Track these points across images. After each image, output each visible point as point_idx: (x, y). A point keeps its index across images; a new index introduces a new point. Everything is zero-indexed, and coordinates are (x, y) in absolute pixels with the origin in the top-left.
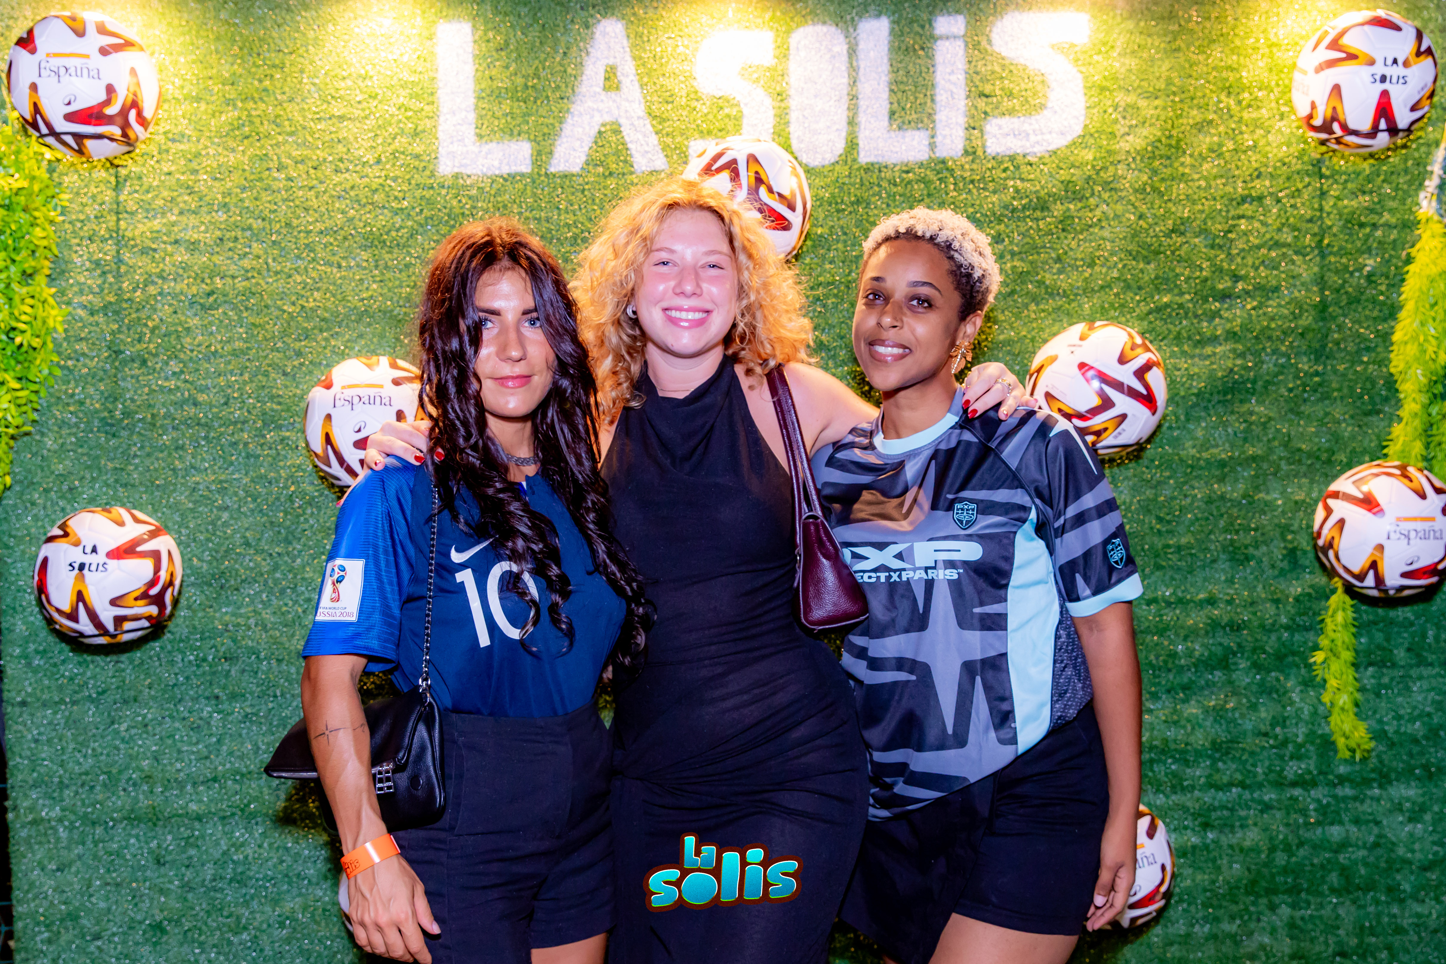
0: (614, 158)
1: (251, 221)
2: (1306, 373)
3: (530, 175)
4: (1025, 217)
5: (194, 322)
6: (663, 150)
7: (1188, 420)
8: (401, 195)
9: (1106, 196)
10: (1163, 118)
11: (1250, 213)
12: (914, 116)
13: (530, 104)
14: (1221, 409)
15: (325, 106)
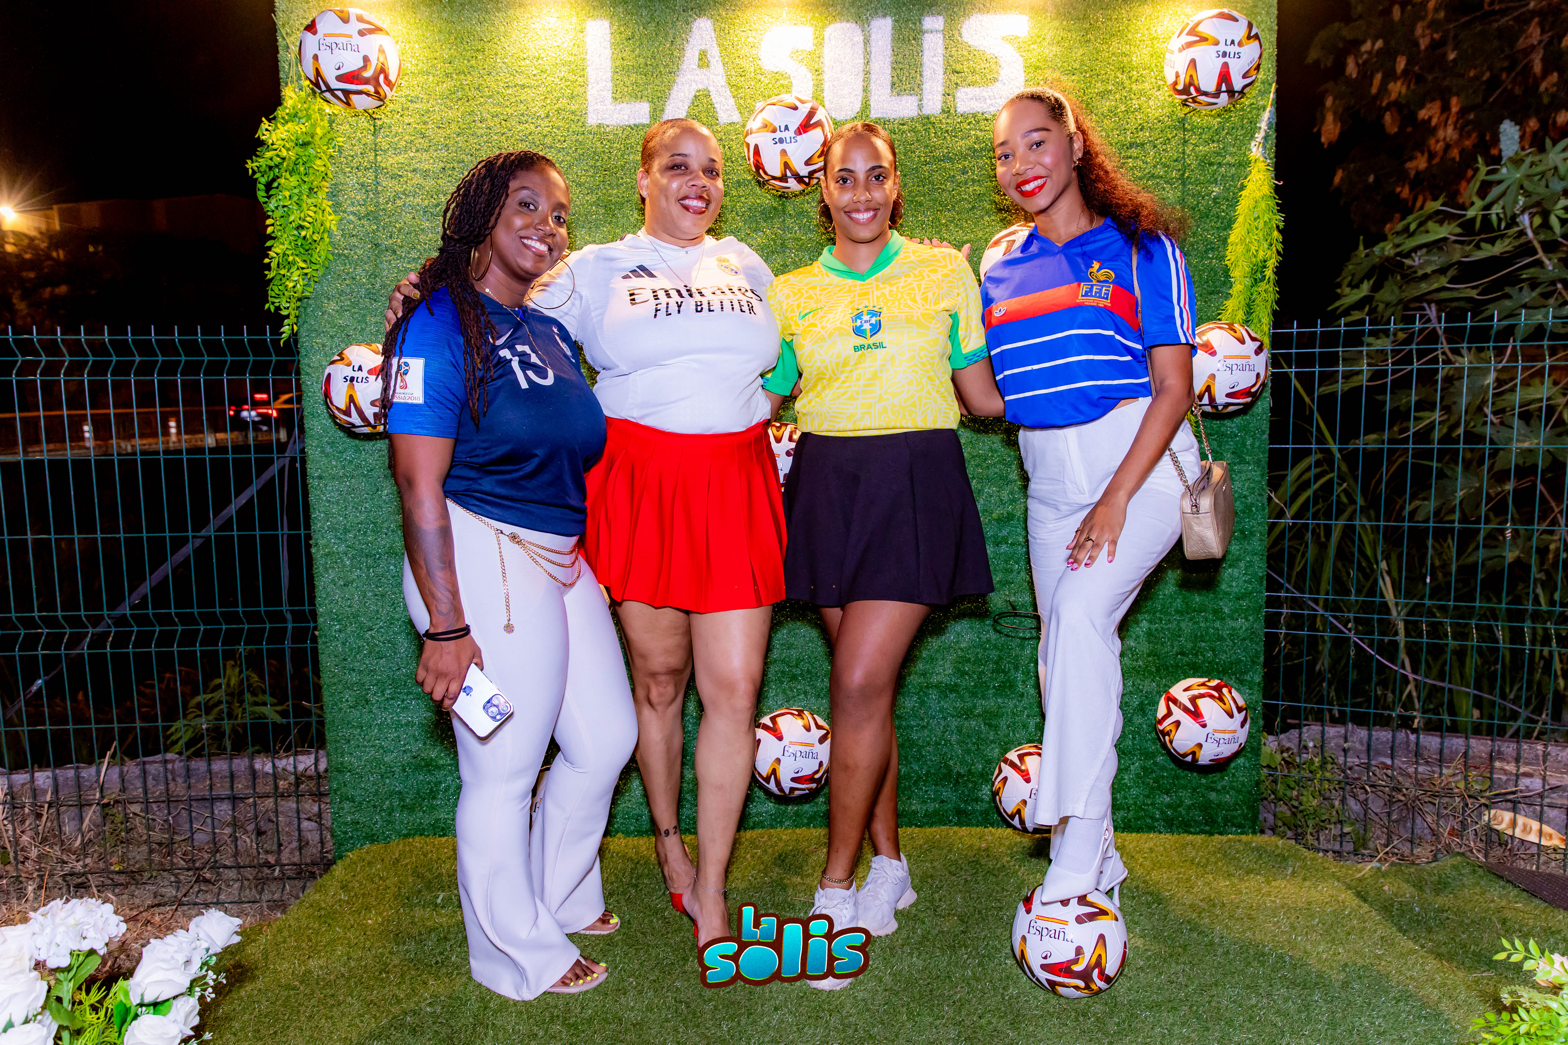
0: (705, 113)
6: (738, 109)
8: (562, 139)
11: (1135, 155)
12: (909, 86)
13: (649, 77)
15: (512, 78)
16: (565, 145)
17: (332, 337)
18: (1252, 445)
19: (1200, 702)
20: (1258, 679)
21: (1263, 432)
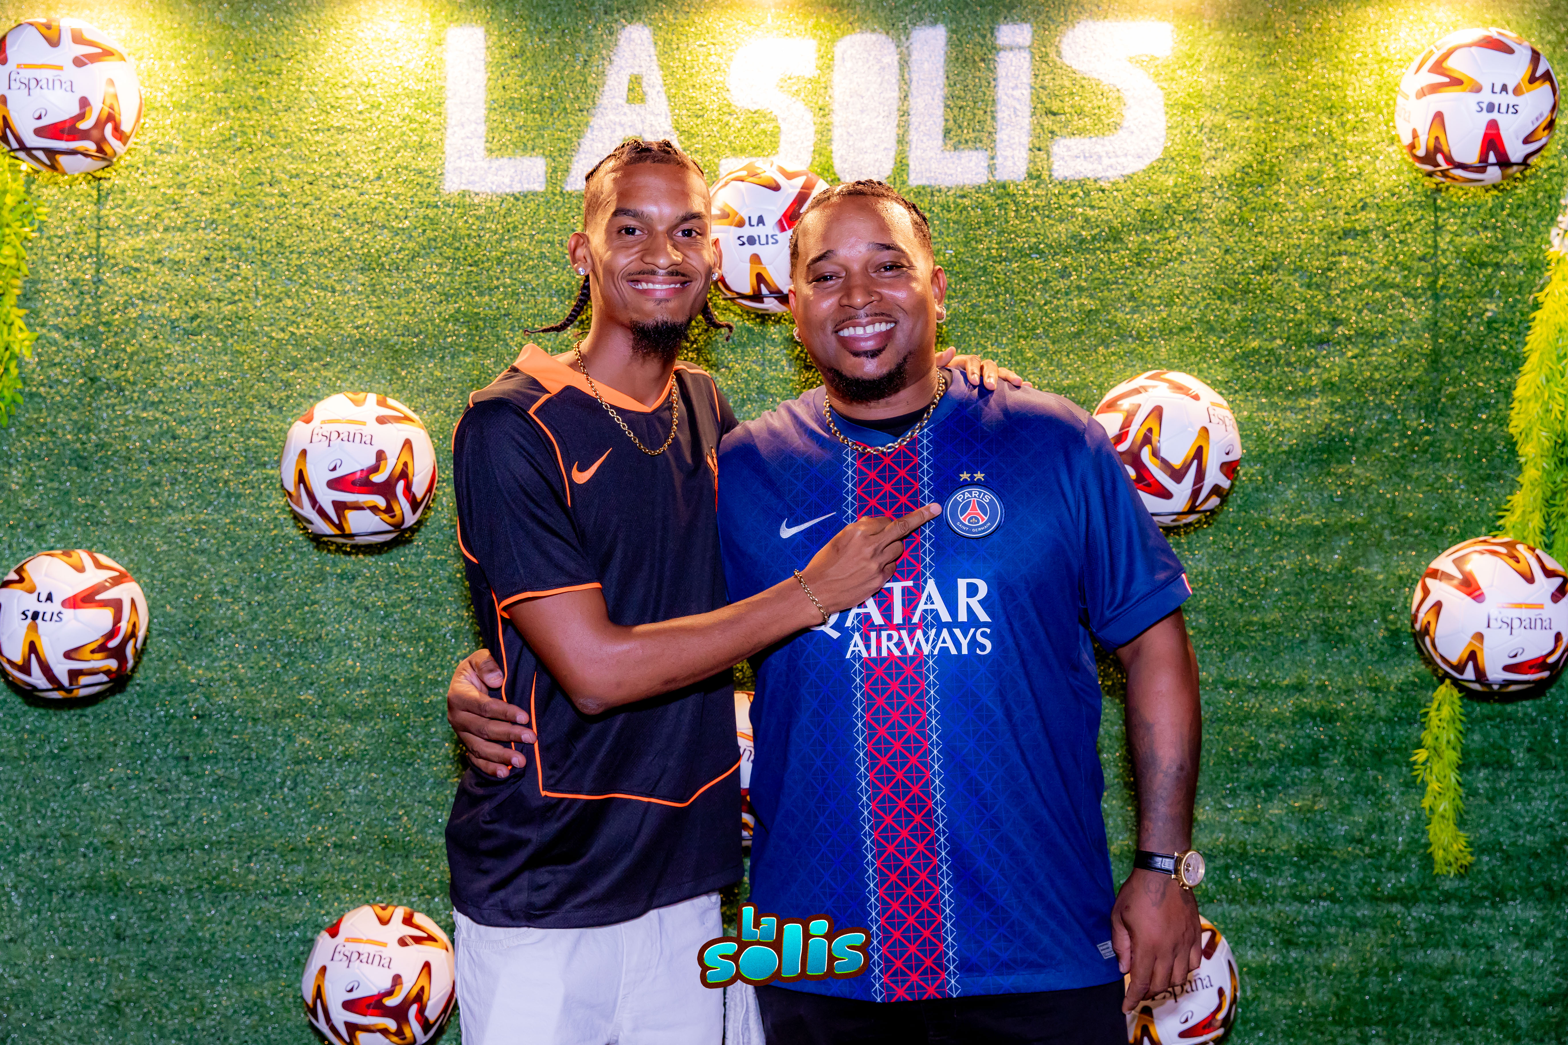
1: (240, 239)
2: (1415, 432)
3: (543, 195)
4: (1095, 250)
5: (175, 349)
7: (1276, 480)
8: (402, 214)
9: (1187, 227)
10: (1255, 140)
11: (1353, 249)
12: (972, 135)
13: (546, 117)
14: (1315, 470)
15: (324, 115)
16: (407, 224)
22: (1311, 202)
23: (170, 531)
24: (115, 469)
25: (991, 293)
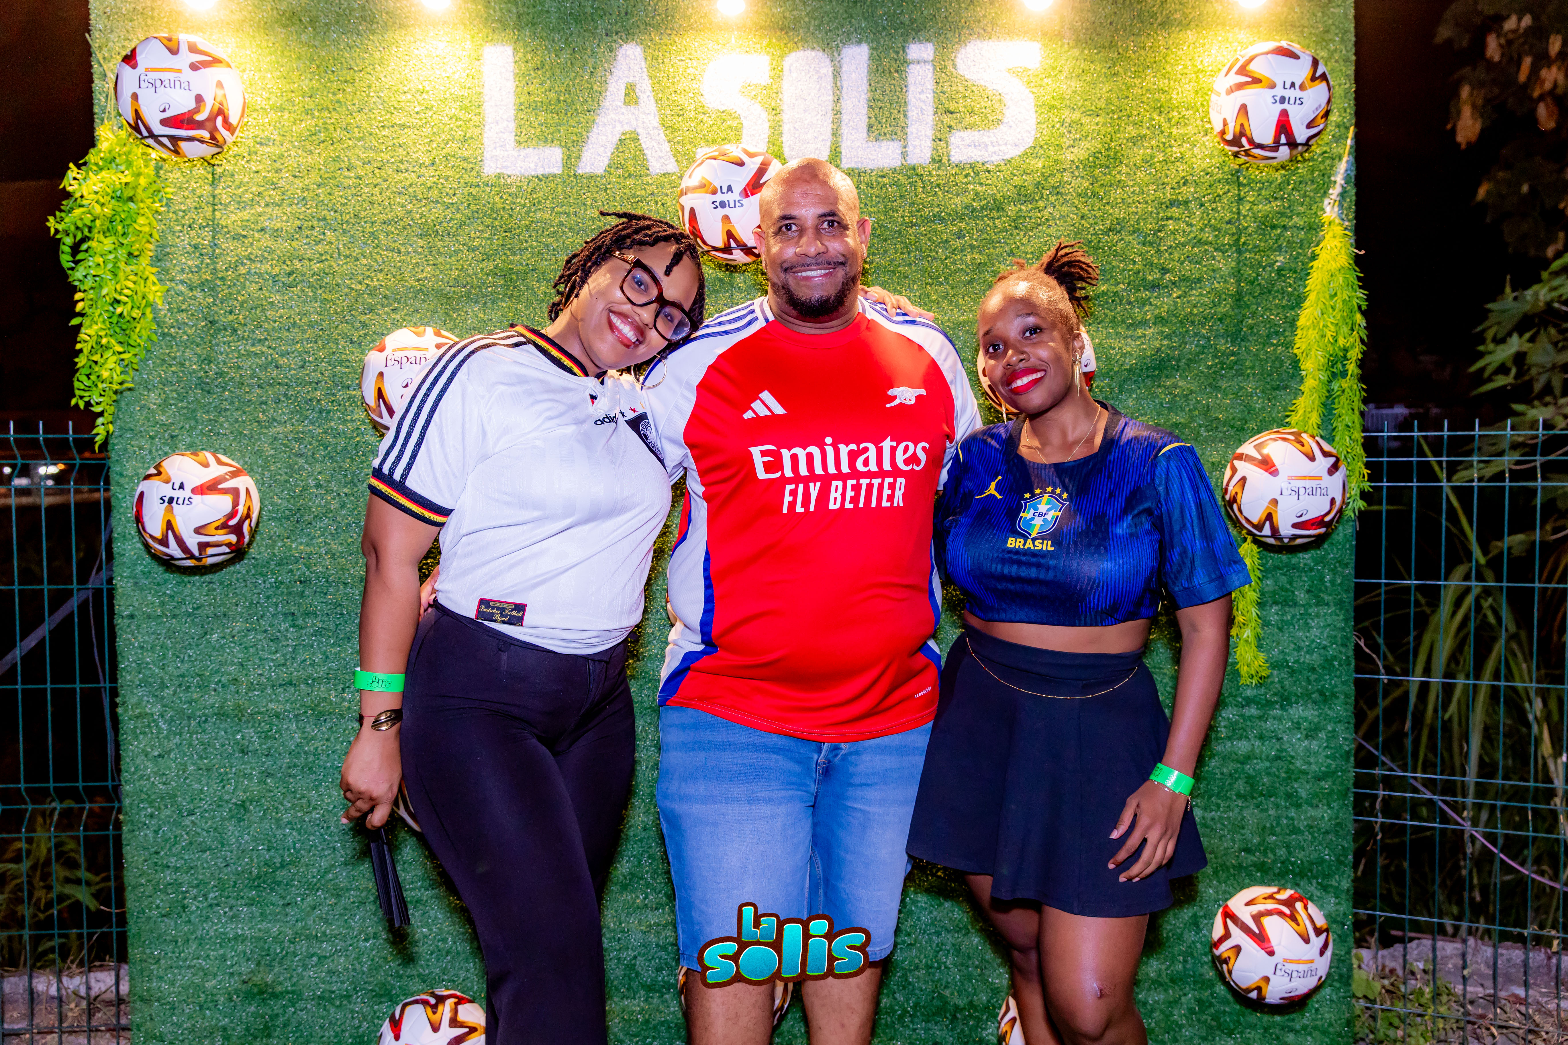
0: (632, 162)
1: (325, 212)
2: (1223, 353)
3: (561, 176)
4: (983, 217)
5: (276, 298)
6: (675, 156)
7: (1120, 392)
9: (1052, 199)
10: (1103, 132)
11: (1177, 215)
12: (889, 129)
13: (562, 116)
14: (1149, 382)
15: (389, 115)
16: (455, 199)
17: (151, 438)
18: (1332, 582)
19: (1266, 921)
20: (1346, 884)
21: (1347, 565)
22: (1146, 179)
23: (275, 439)
24: (231, 392)
25: (905, 250)
